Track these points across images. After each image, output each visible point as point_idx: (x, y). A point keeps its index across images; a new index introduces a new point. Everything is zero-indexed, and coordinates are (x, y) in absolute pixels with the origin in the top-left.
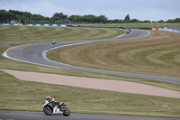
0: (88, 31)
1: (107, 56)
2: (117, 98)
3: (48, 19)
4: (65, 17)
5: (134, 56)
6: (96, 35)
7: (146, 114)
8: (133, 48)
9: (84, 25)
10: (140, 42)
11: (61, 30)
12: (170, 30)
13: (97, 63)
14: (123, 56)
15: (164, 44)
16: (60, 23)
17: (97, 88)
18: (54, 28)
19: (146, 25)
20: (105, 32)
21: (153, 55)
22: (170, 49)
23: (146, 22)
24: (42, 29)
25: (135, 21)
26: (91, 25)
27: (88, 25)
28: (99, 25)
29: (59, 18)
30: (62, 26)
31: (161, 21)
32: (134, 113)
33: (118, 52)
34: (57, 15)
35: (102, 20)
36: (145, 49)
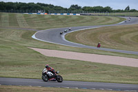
0: (97, 18)
1: (112, 37)
2: (120, 70)
3: (66, 9)
4: (80, 7)
5: (132, 38)
6: (104, 21)
8: (132, 32)
9: (94, 14)
11: (76, 18)
13: (104, 43)
14: (124, 37)
16: (76, 13)
17: (103, 62)
18: (71, 17)
20: (109, 19)
25: (134, 11)
27: (97, 14)
28: (105, 14)
29: (75, 9)
33: (120, 35)
34: (73, 6)
35: (108, 10)
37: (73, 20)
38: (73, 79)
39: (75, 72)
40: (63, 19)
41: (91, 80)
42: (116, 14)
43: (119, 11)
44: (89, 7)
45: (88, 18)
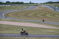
0: (18, 7)
1: (24, 15)
2: (28, 29)
3: (4, 3)
4: (10, 2)
5: (33, 15)
6: (20, 8)
7: (37, 33)
8: (32, 12)
9: (16, 5)
10: (35, 10)
11: (8, 7)
12: (44, 6)
13: (21, 17)
14: (29, 15)
15: (42, 11)
16: (8, 5)
17: (21, 25)
18: (6, 6)
19: (36, 5)
20: (23, 7)
21: (39, 14)
22: (44, 12)
23: (36, 3)
24: (2, 7)
25: (33, 3)
26: (19, 5)
27: (18, 5)
28: (21, 5)
29: (8, 3)
30: (9, 5)
31: (41, 3)
32: (33, 33)
33: (28, 13)
34: (7, 2)
35: (22, 3)
36: (36, 12)
37: (8, 8)
38: (8, 33)
39: (9, 30)
40: (3, 7)
41: (16, 33)
42: (26, 5)
43: (27, 4)
44: (14, 2)
45: (14, 7)
